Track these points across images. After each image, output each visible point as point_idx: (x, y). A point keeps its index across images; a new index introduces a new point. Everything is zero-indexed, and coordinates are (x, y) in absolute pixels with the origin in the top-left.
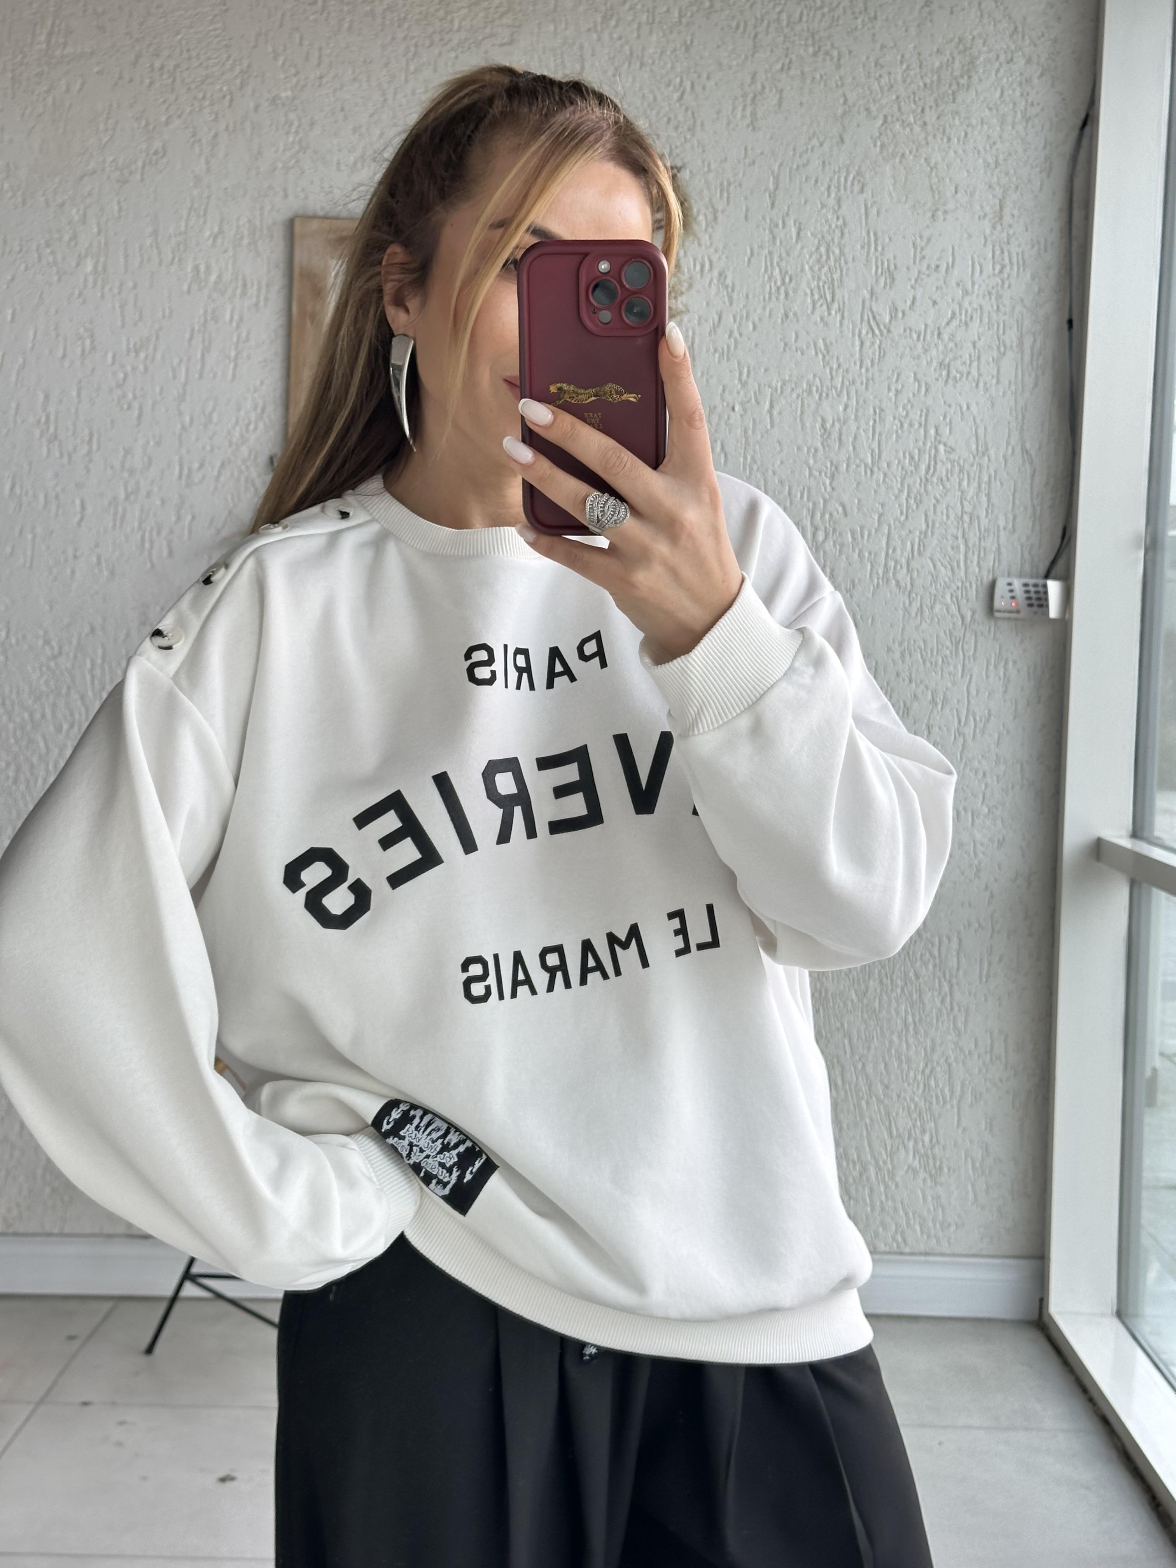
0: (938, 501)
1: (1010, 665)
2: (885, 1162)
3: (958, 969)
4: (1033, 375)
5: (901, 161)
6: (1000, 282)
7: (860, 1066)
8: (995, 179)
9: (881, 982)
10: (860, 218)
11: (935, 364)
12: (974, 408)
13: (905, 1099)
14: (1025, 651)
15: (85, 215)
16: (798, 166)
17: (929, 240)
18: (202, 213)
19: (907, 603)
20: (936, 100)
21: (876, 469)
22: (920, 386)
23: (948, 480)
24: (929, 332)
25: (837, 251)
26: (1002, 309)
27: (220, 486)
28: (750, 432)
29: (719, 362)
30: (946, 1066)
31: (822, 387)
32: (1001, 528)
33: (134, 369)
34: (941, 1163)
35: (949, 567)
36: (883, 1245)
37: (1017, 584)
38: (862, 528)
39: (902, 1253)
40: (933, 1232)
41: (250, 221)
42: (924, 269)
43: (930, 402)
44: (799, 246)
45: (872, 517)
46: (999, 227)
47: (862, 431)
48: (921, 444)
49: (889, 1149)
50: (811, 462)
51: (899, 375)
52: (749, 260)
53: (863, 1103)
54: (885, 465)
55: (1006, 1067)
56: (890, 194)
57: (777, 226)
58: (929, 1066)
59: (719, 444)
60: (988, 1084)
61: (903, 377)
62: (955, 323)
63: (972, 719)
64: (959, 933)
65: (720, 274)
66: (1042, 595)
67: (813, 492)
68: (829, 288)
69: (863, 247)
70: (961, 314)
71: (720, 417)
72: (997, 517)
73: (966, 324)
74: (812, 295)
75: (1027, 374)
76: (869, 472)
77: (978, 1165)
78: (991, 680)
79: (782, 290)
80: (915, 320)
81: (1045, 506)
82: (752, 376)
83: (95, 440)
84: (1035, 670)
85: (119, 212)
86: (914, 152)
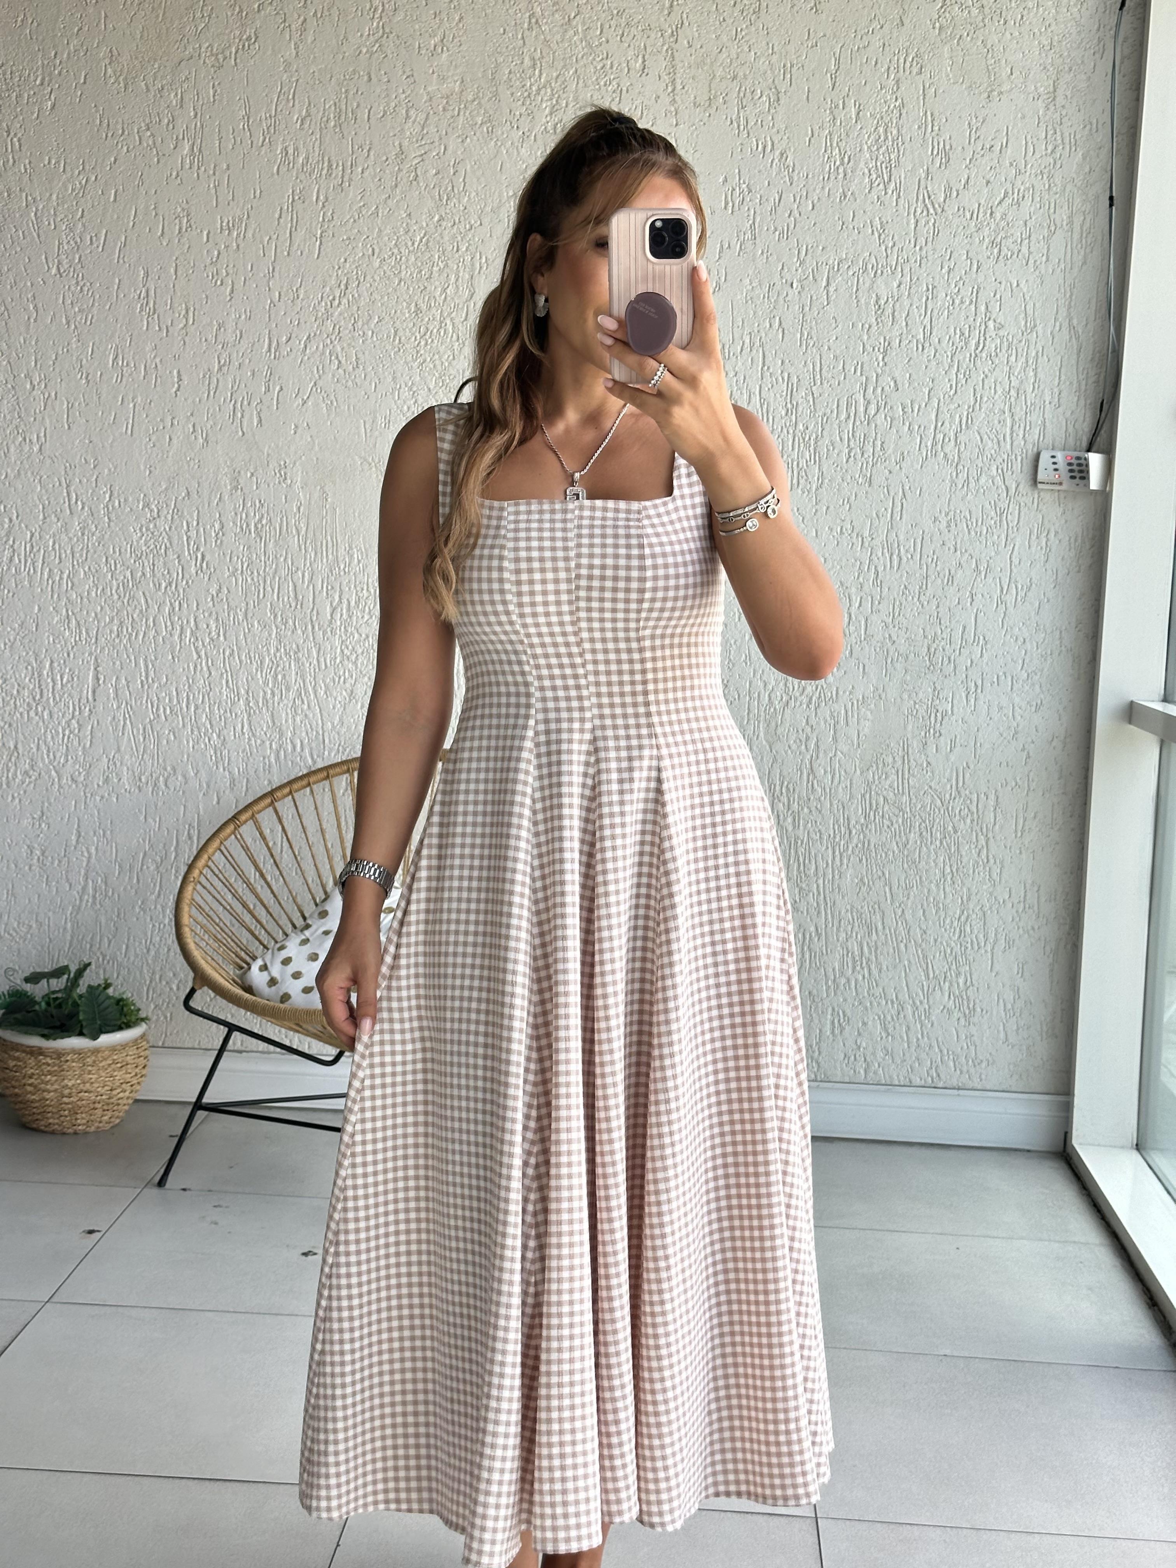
0: (986, 376)
1: (1052, 534)
2: (921, 1002)
3: (995, 824)
4: (1082, 252)
5: (958, 44)
6: (1052, 161)
7: (899, 912)
8: (1050, 61)
9: (921, 834)
10: (918, 99)
11: (987, 241)
12: (1024, 285)
13: (941, 943)
14: (1066, 521)
15: (182, 98)
16: (859, 48)
17: (984, 120)
18: (291, 96)
19: (954, 474)
21: (927, 345)
22: (971, 263)
23: (996, 355)
24: (982, 210)
25: (895, 132)
26: (1055, 189)
27: (306, 358)
28: (807, 309)
29: (779, 240)
30: (980, 914)
31: (877, 264)
32: (1047, 403)
33: (226, 247)
34: (974, 1004)
35: (995, 440)
36: (919, 1079)
37: (1060, 457)
38: (912, 402)
39: (935, 1087)
40: (965, 1069)
41: (335, 104)
42: (979, 149)
43: (981, 278)
44: (858, 127)
45: (921, 391)
46: (1052, 108)
47: (914, 307)
48: (971, 320)
49: (926, 988)
50: (865, 337)
51: (951, 252)
52: (810, 140)
53: (902, 946)
54: (936, 341)
55: (1038, 916)
56: (947, 75)
57: (837, 107)
58: (965, 914)
59: (777, 319)
60: (1021, 931)
61: (955, 255)
62: (1008, 201)
63: (1013, 586)
64: (996, 791)
65: (782, 154)
66: (1083, 468)
67: (866, 367)
68: (887, 168)
69: (920, 127)
70: (1013, 193)
71: (779, 295)
72: (1043, 392)
73: (1018, 203)
74: (870, 174)
75: (1075, 252)
76: (920, 348)
77: (1009, 1006)
78: (1033, 549)
79: (841, 170)
80: (969, 200)
81: (1091, 381)
82: (810, 254)
83: (191, 315)
84: (1075, 540)
85: (214, 95)
86: (970, 35)
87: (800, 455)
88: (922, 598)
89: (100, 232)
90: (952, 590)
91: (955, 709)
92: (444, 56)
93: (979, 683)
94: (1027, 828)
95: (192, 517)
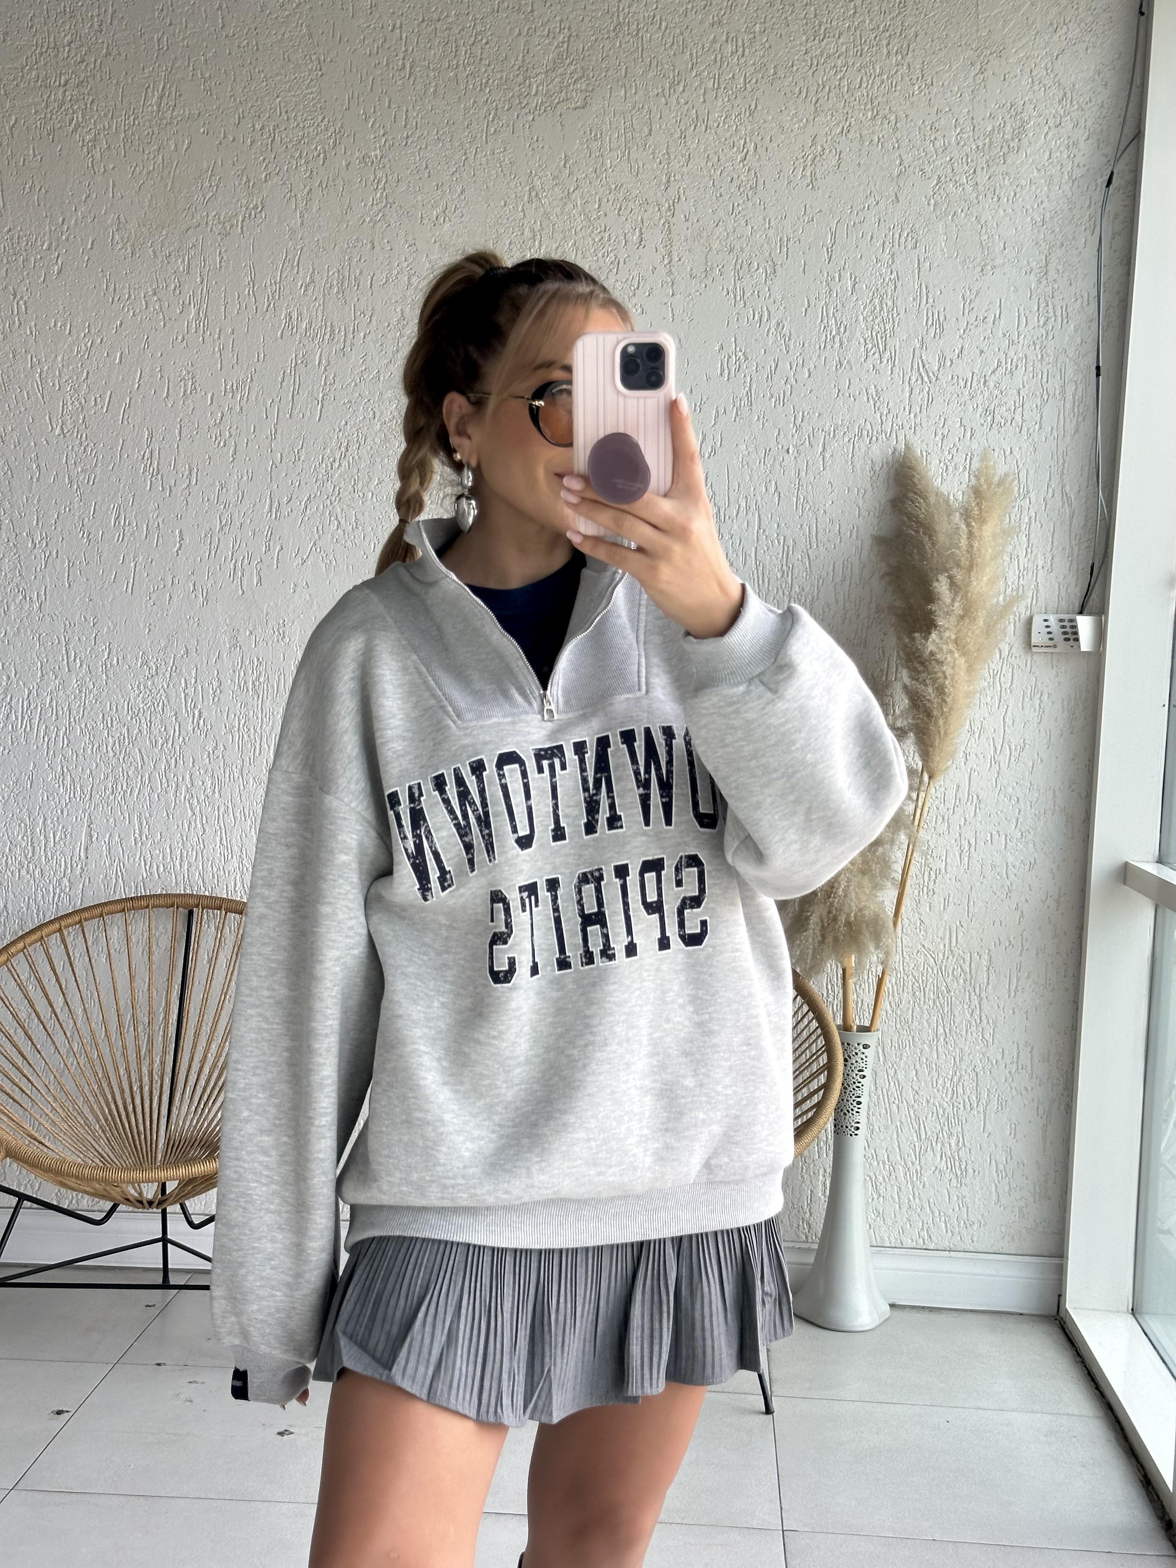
1: (1045, 697)
2: (913, 1164)
3: (988, 984)
4: (1075, 421)
5: (953, 219)
6: (1044, 332)
7: (892, 1073)
8: (1042, 237)
9: (914, 994)
10: (913, 272)
11: (980, 409)
12: (1017, 452)
13: (934, 1104)
14: (1059, 684)
15: (188, 264)
16: (854, 223)
17: (977, 294)
18: (295, 264)
20: (987, 162)
22: (965, 431)
24: (975, 379)
25: (890, 303)
26: (1046, 358)
27: (306, 518)
28: (803, 474)
29: (775, 407)
30: (974, 1074)
31: (872, 431)
32: (1040, 567)
33: (230, 409)
37: (1053, 620)
40: (956, 1231)
41: (338, 271)
42: (973, 320)
43: (974, 445)
44: (854, 298)
46: (1044, 281)
49: (917, 1151)
50: (860, 502)
51: (945, 420)
52: (807, 310)
55: (1031, 1077)
56: (942, 250)
57: (833, 279)
59: (773, 483)
60: (1014, 1092)
61: (949, 422)
62: (1001, 371)
63: (1007, 746)
64: (989, 950)
65: (778, 324)
67: (861, 531)
68: (882, 338)
69: (914, 299)
70: (1006, 363)
71: (775, 460)
72: (1036, 556)
73: (1011, 372)
74: (866, 344)
75: (1068, 420)
77: (1001, 1167)
78: (1027, 710)
79: (837, 340)
80: (962, 369)
81: (1083, 547)
82: (806, 420)
83: (194, 475)
84: (1069, 703)
85: (220, 262)
86: (965, 211)
89: (105, 394)
91: (949, 867)
92: (446, 226)
93: (973, 842)
94: (1020, 988)
95: (190, 674)
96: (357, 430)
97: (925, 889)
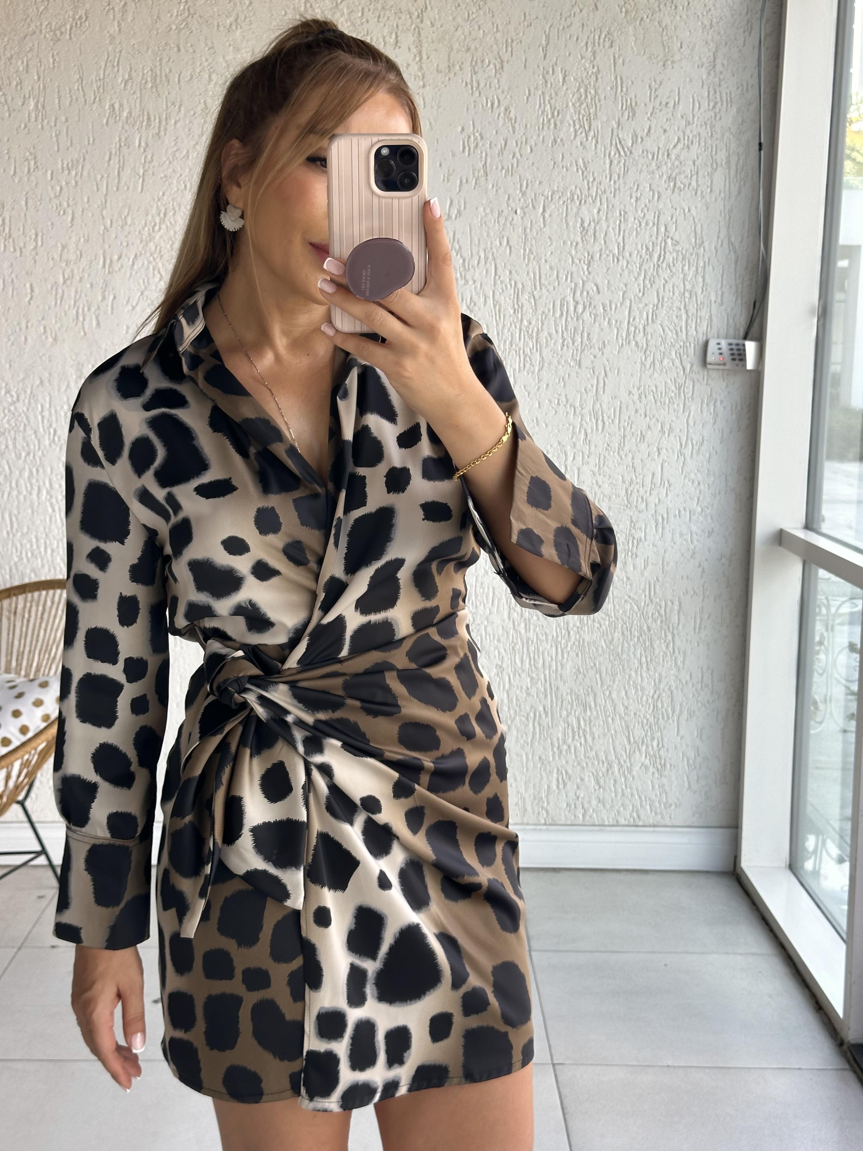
0: (666, 282)
1: (718, 403)
2: (625, 761)
3: (679, 623)
4: (737, 185)
5: (640, 24)
6: (713, 115)
7: (607, 693)
8: (710, 37)
9: (623, 633)
10: (610, 66)
11: (665, 177)
12: (693, 211)
13: (640, 716)
14: (729, 393)
15: (27, 65)
16: (564, 28)
17: (661, 83)
18: (116, 64)
19: (644, 358)
21: (621, 258)
22: (653, 194)
23: (674, 265)
24: (660, 153)
25: (593, 92)
26: (716, 136)
27: (134, 272)
28: (528, 231)
29: (505, 176)
30: (669, 692)
31: (582, 195)
32: (713, 301)
33: (67, 184)
34: (665, 761)
35: (674, 331)
36: (623, 820)
37: (724, 343)
38: (610, 303)
39: (636, 826)
40: (659, 811)
41: (152, 70)
42: (658, 105)
43: (661, 206)
44: (565, 88)
45: (617, 294)
46: (712, 73)
47: (610, 229)
48: (654, 238)
49: (628, 751)
50: (573, 252)
51: (638, 185)
52: (527, 98)
53: (610, 719)
54: (628, 254)
55: (712, 693)
56: (632, 48)
57: (548, 73)
58: (657, 693)
59: (505, 238)
60: (699, 704)
61: (641, 188)
62: (680, 146)
63: (690, 442)
64: (679, 598)
65: (506, 110)
66: (742, 352)
67: (575, 275)
68: (587, 120)
69: (612, 89)
70: (684, 140)
71: (506, 220)
72: (709, 293)
73: (688, 147)
74: (575, 125)
75: (732, 185)
76: (616, 260)
77: (691, 762)
78: (705, 414)
79: (552, 121)
80: (650, 145)
82: (529, 187)
83: (39, 238)
84: (736, 407)
85: (54, 63)
86: (650, 16)
87: (526, 344)
88: (621, 452)
90: (643, 447)
91: (648, 537)
92: (238, 32)
93: (665, 516)
94: (703, 626)
95: (45, 400)
96: (173, 200)
97: (630, 554)
